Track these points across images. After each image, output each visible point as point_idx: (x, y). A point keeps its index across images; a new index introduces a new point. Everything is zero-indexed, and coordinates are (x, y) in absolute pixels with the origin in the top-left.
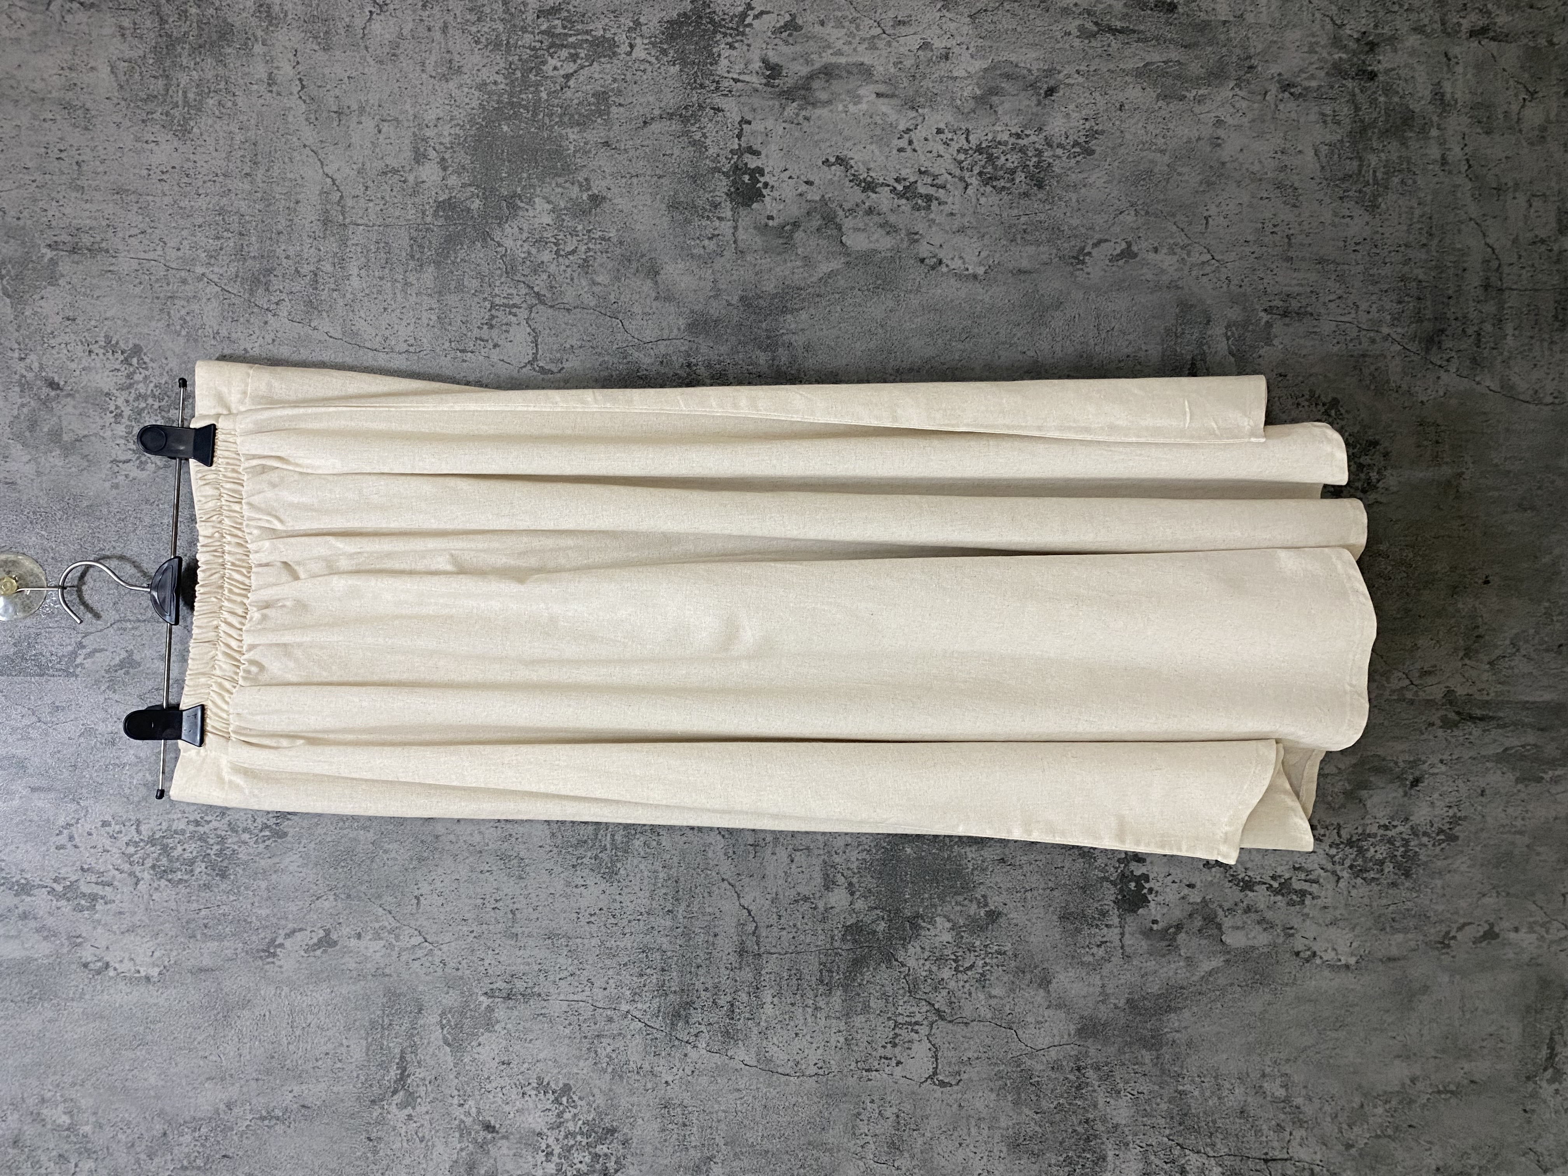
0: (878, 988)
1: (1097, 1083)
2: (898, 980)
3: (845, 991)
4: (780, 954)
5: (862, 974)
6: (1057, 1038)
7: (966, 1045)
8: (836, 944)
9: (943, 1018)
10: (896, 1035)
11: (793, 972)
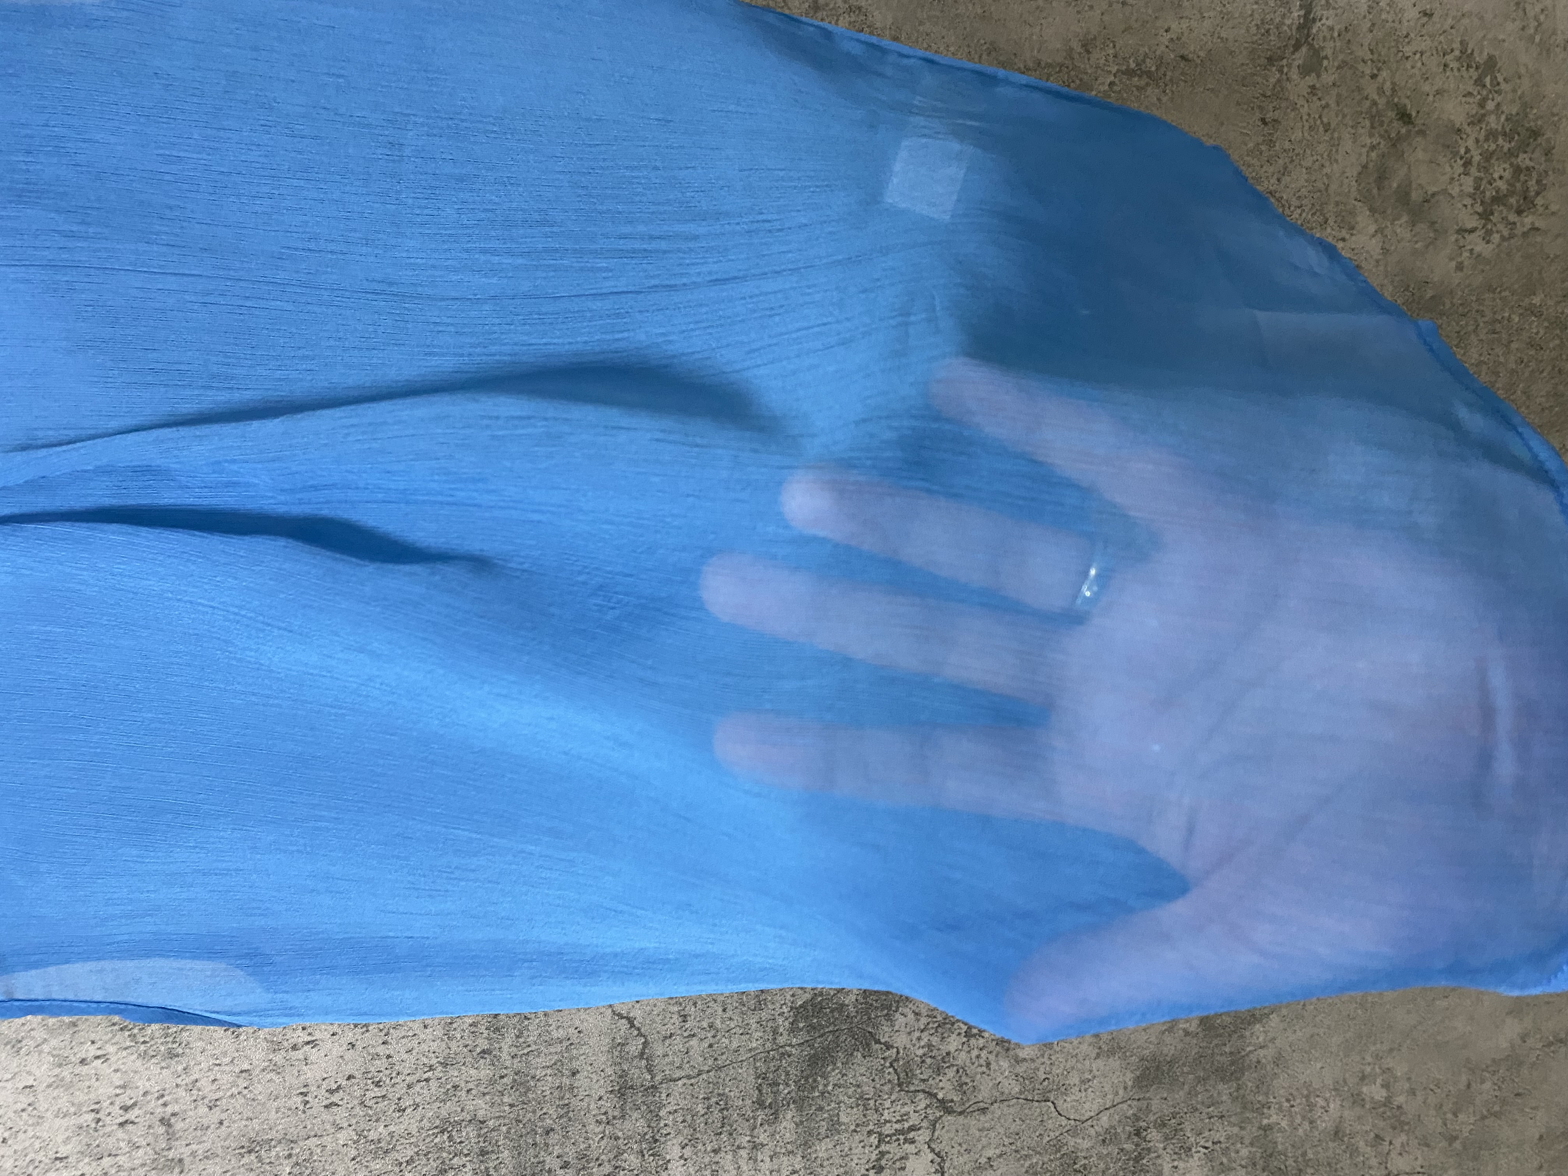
0: (850, 1091)
1: (1162, 1146)
2: (882, 1071)
3: (800, 1109)
4: (689, 1077)
5: (825, 1076)
6: (1110, 1097)
7: (984, 1141)
8: (781, 1040)
9: (949, 1111)
10: (882, 1154)
11: (714, 1100)
